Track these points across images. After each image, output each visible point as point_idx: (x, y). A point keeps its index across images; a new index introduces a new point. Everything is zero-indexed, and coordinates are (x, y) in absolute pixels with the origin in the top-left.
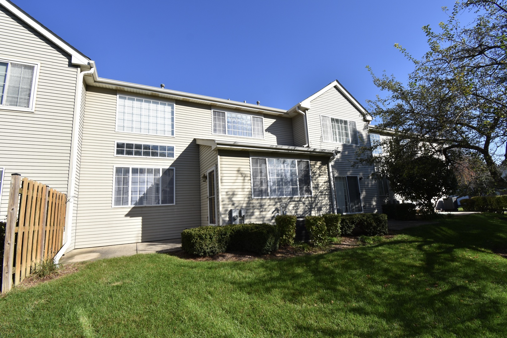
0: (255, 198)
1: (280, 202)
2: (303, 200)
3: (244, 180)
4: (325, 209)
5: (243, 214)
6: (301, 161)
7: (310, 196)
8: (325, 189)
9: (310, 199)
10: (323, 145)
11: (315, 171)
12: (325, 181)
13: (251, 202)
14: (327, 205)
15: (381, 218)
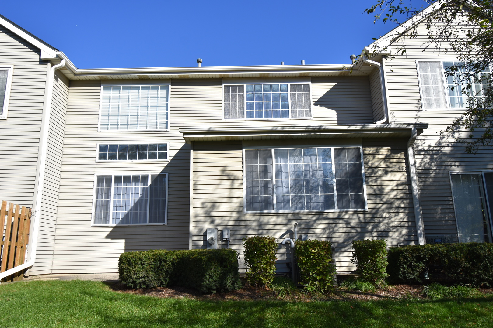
0: (250, 212)
1: (296, 220)
2: (347, 216)
3: (232, 184)
4: (397, 234)
5: (226, 236)
6: (344, 149)
7: (363, 210)
8: (399, 197)
9: (361, 216)
10: (422, 116)
11: (376, 164)
12: (399, 182)
13: (243, 218)
14: (401, 227)
15: (481, 252)
